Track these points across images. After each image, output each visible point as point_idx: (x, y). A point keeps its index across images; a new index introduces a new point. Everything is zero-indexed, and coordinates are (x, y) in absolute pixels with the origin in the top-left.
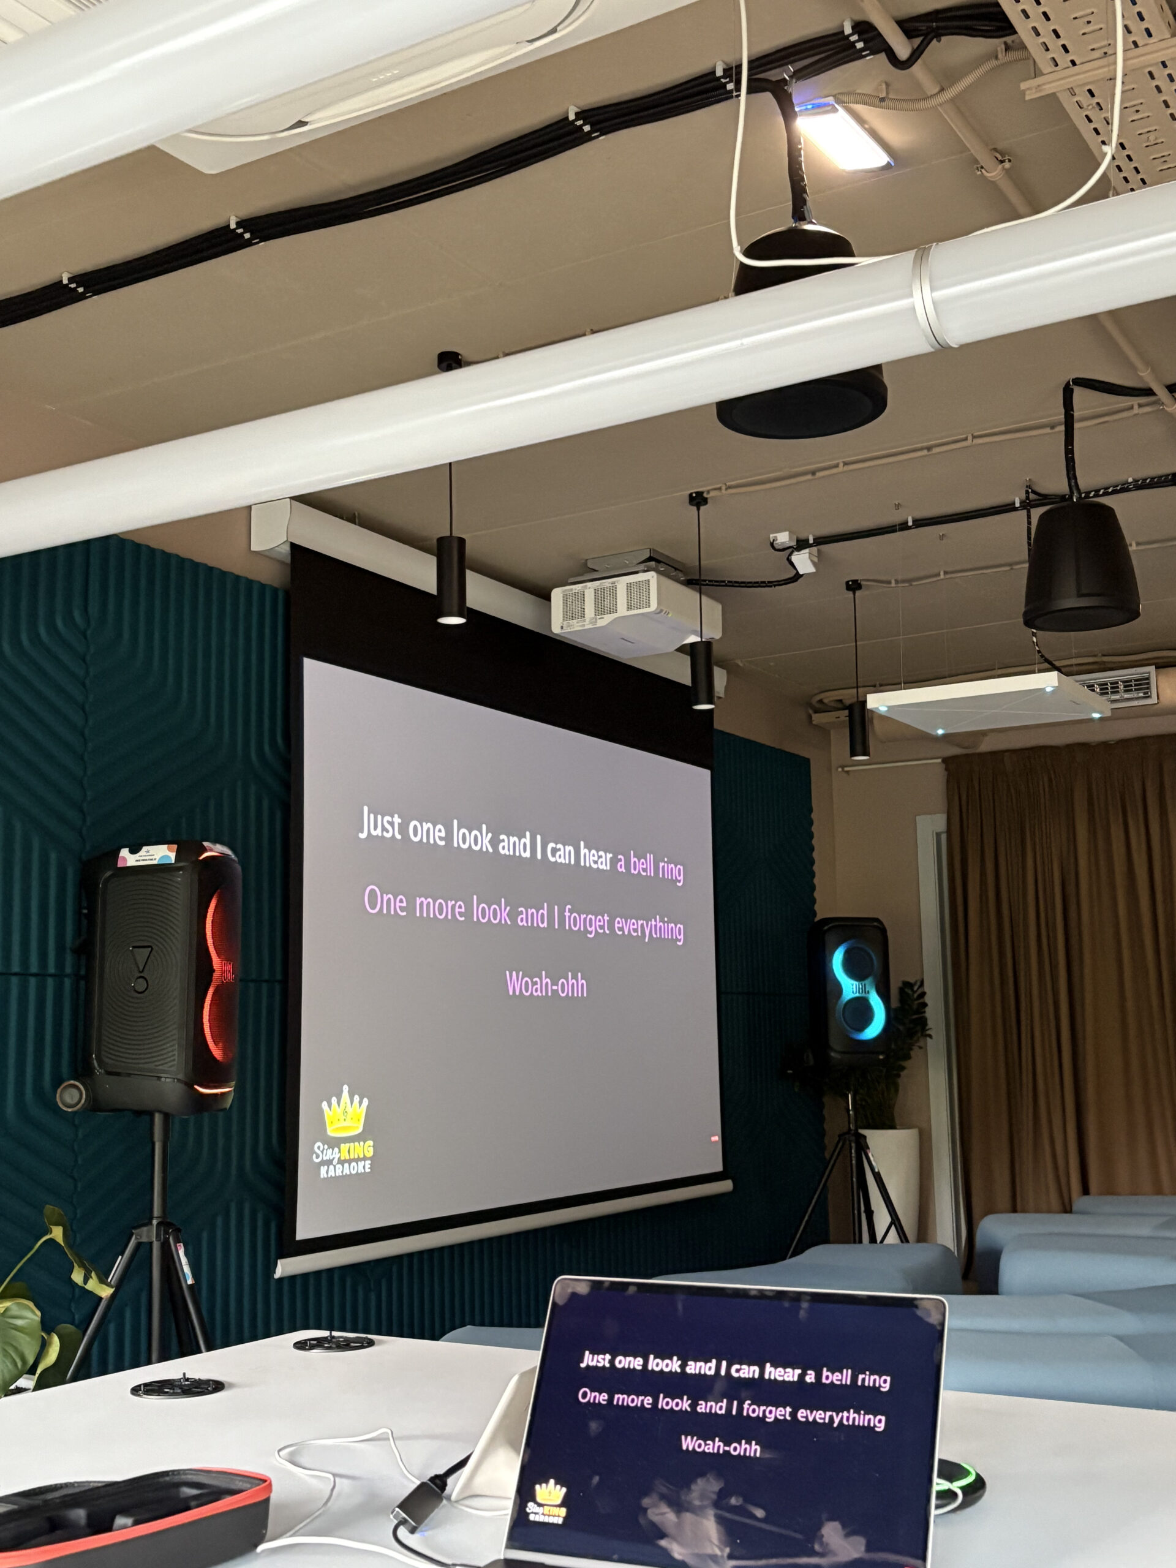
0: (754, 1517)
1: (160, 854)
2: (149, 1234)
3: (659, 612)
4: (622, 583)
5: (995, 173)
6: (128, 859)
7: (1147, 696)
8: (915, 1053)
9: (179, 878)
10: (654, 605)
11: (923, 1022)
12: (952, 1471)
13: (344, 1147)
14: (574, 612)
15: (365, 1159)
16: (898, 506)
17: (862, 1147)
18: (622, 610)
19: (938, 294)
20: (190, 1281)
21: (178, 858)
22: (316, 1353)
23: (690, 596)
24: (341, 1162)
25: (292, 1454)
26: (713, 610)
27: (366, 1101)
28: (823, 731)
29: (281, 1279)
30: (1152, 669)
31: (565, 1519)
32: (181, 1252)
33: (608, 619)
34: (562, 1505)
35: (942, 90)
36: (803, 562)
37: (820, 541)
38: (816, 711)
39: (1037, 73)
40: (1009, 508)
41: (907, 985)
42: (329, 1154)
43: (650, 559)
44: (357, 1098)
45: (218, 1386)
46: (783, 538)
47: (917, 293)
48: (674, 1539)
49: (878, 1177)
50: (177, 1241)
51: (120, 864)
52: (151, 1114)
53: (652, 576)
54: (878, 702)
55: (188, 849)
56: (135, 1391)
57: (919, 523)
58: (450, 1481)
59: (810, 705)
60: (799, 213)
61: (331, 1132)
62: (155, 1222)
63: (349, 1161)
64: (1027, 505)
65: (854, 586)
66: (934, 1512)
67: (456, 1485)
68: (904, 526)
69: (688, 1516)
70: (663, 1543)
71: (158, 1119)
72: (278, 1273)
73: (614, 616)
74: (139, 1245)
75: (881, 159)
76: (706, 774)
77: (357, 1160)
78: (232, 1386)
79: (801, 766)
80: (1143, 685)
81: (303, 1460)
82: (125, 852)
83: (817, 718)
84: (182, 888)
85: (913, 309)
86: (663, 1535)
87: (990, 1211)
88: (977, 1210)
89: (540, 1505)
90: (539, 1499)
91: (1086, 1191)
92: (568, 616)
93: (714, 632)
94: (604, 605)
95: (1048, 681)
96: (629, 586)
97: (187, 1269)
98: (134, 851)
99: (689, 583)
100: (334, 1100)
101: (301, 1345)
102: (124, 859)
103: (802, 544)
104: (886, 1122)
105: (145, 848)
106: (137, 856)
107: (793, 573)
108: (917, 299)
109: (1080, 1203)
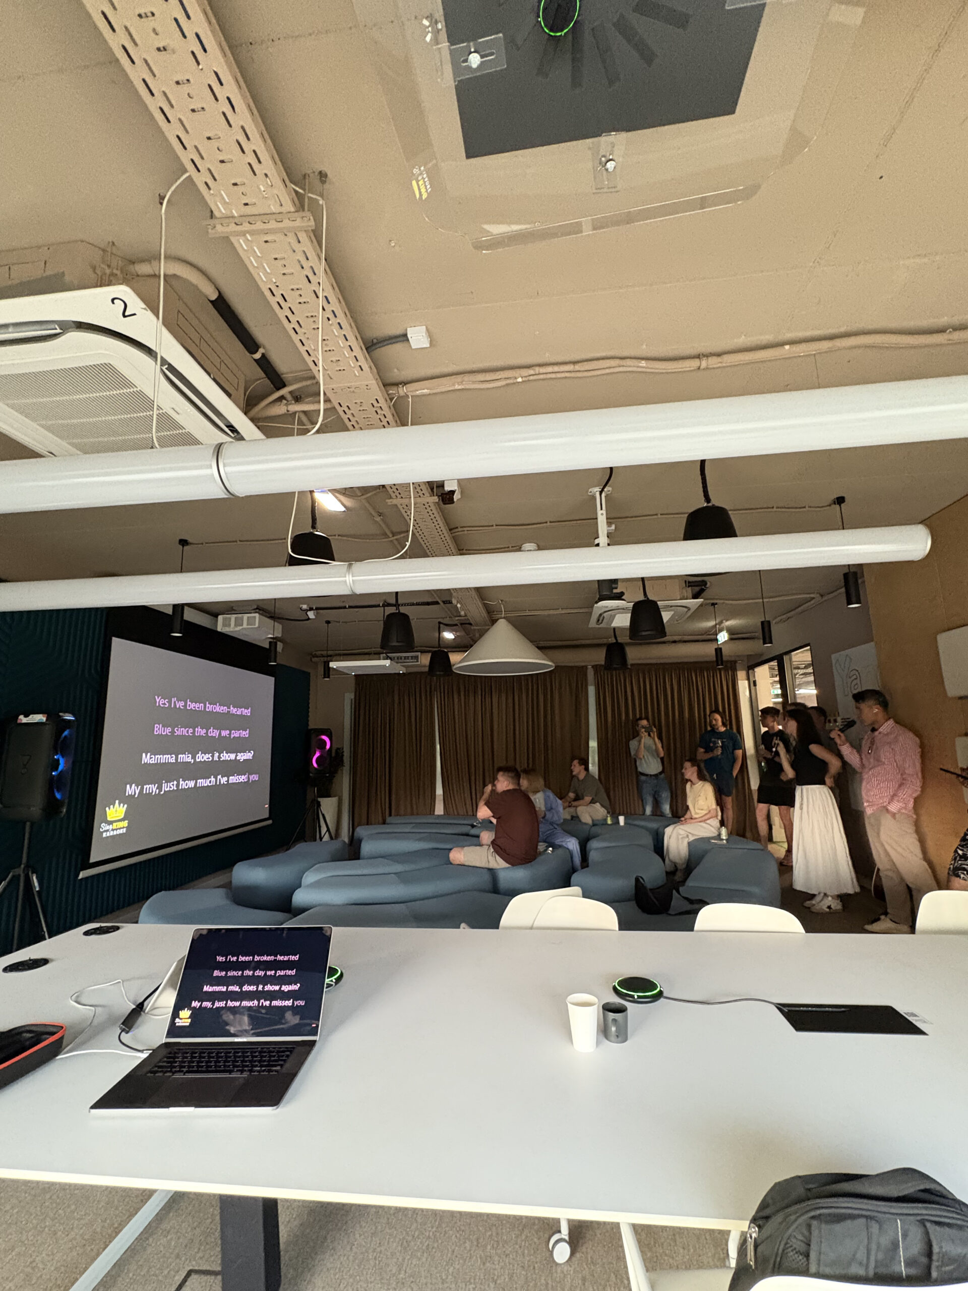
0: (262, 1013)
1: (39, 718)
2: (20, 871)
3: (259, 627)
4: (246, 616)
5: (378, 519)
6: (23, 719)
7: (417, 661)
8: (340, 772)
9: (47, 727)
10: (257, 625)
11: (342, 761)
12: (333, 971)
13: (115, 824)
14: (226, 623)
15: (124, 828)
16: (343, 602)
17: (319, 804)
18: (245, 626)
19: (354, 578)
20: (37, 889)
21: (47, 720)
22: (93, 937)
23: (270, 622)
24: (113, 830)
25: (78, 997)
26: (279, 627)
27: (126, 806)
28: (316, 663)
29: (81, 879)
30: (419, 653)
31: (190, 1023)
32: (34, 878)
33: (239, 628)
34: (190, 1017)
35: (362, 495)
36: (311, 615)
37: (317, 609)
38: (314, 657)
39: (391, 498)
40: (379, 606)
41: (338, 749)
42: (108, 827)
43: (257, 609)
44: (122, 805)
45: (45, 962)
46: (305, 607)
47: (347, 576)
48: (232, 1025)
49: (323, 815)
50: (32, 873)
51: (19, 721)
52: (25, 823)
53: (257, 615)
54: (333, 665)
55: (53, 716)
56: (6, 970)
57: (350, 607)
58: (146, 1003)
59: (311, 654)
60: (314, 527)
61: (109, 819)
62: (22, 866)
63: (116, 829)
64: (384, 606)
65: (328, 622)
66: (325, 990)
67: (148, 1006)
68: (345, 608)
69: (238, 1016)
70: (227, 1027)
71: (28, 824)
72: (81, 876)
73: (241, 627)
74: (13, 876)
75: (343, 509)
76: (273, 678)
77: (120, 829)
78: (52, 960)
79: (307, 675)
80: (417, 657)
81: (83, 1001)
82: (21, 717)
83: (314, 659)
84: (48, 732)
85: (346, 581)
86: (227, 1024)
87: (360, 824)
88: (356, 824)
89: (181, 1019)
90: (181, 1017)
91: (390, 815)
92: (224, 625)
93: (278, 634)
94: (239, 623)
95: (387, 663)
96: (248, 617)
97: (36, 884)
98: (26, 716)
99: (271, 617)
100: (112, 806)
101: (87, 933)
102: (21, 720)
103: (311, 609)
104: (328, 795)
105: (31, 716)
106: (27, 719)
107: (307, 618)
108: (347, 578)
109: (389, 820)
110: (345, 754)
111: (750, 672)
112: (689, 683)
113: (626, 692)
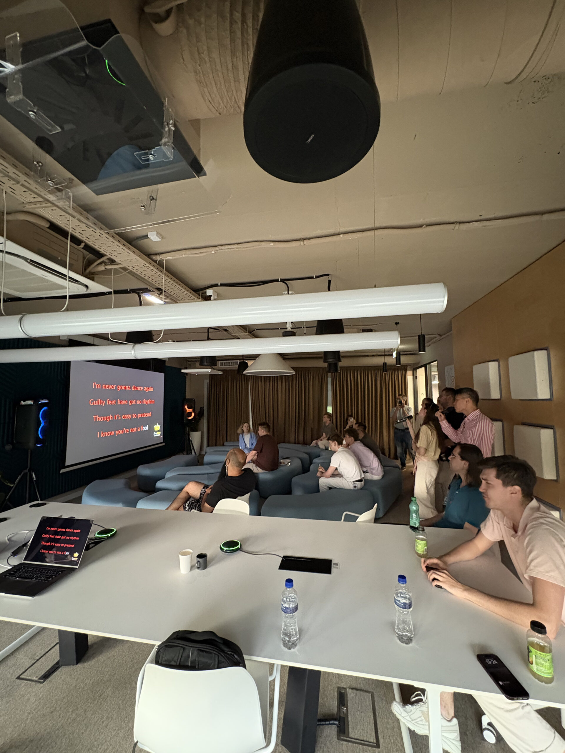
1: (30, 402)
6: (23, 403)
8: (202, 419)
11: (202, 415)
17: (189, 436)
20: (35, 479)
21: (33, 403)
29: (62, 473)
32: (33, 474)
41: (201, 408)
49: (191, 441)
51: (21, 404)
54: (183, 371)
55: (36, 401)
62: (28, 469)
71: (29, 450)
76: (163, 374)
78: (10, 518)
82: (22, 402)
84: (34, 408)
91: (227, 441)
97: (34, 477)
98: (24, 401)
104: (196, 430)
105: (26, 401)
106: (25, 403)
109: (226, 443)
110: (205, 410)
111: (414, 371)
112: (381, 378)
113: (347, 380)
